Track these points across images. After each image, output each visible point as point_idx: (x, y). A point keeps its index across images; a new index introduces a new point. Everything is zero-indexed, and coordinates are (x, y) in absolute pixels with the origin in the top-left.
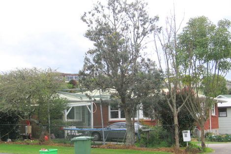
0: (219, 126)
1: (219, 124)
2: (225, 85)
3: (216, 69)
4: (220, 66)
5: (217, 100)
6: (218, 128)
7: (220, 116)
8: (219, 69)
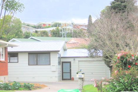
0: (9, 73)
1: (9, 70)
2: (20, 27)
3: (2, 8)
4: (7, 5)
5: (6, 44)
6: (7, 74)
7: (11, 61)
8: (6, 9)
